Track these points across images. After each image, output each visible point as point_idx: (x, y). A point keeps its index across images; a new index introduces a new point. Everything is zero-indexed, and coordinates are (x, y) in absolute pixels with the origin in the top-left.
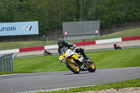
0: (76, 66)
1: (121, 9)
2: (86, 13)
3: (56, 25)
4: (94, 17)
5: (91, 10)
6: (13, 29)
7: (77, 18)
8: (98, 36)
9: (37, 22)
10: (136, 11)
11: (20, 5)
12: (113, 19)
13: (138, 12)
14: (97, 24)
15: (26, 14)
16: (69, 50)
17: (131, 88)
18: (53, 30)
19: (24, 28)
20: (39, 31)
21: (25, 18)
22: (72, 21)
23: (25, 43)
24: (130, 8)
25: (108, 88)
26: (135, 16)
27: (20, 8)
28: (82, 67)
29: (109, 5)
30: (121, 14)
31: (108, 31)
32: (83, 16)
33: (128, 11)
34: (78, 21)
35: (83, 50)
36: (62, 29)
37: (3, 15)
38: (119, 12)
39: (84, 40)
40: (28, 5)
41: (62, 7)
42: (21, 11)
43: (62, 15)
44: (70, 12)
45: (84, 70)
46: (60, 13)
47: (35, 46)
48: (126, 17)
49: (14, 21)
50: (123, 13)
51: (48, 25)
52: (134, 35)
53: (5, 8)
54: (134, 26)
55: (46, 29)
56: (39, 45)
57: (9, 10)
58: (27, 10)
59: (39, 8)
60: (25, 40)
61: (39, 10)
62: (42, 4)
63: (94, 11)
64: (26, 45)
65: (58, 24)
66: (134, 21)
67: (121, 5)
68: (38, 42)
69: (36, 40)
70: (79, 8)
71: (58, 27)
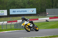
0: (29, 28)
2: (56, 5)
6: (26, 11)
7: (52, 7)
9: (35, 9)
11: (29, 2)
15: (31, 5)
16: (26, 22)
18: (42, 12)
19: (30, 11)
20: (36, 12)
21: (31, 7)
22: (50, 8)
23: (31, 17)
27: (29, 3)
28: (32, 29)
32: (55, 6)
34: (53, 8)
35: (33, 22)
36: (46, 12)
37: (22, 6)
39: (55, 16)
40: (32, 2)
41: (46, 3)
42: (29, 4)
43: (46, 6)
44: (49, 5)
45: (32, 30)
46: (45, 5)
47: (34, 18)
49: (26, 8)
51: (40, 10)
53: (23, 3)
55: (39, 12)
56: (36, 18)
57: (24, 4)
58: (32, 4)
59: (36, 3)
60: (30, 16)
61: (37, 4)
62: (38, 1)
64: (31, 18)
65: (44, 9)
68: (36, 17)
69: (35, 16)
70: (53, 3)
71: (44, 11)
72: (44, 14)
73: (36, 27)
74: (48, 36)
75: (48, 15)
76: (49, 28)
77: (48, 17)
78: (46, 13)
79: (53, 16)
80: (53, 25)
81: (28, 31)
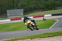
0: (32, 27)
1: (33, 4)
3: (4, 11)
4: (21, 8)
5: (19, 5)
7: (13, 8)
8: (23, 16)
10: (39, 5)
12: (29, 8)
13: (40, 5)
14: (22, 10)
17: (37, 39)
18: (3, 13)
22: (11, 9)
24: (37, 3)
25: (27, 39)
26: (39, 7)
28: (34, 28)
29: (27, 2)
30: (33, 6)
31: (27, 13)
32: (16, 7)
33: (36, 5)
34: (14, 9)
36: (7, 13)
38: (32, 5)
41: (6, 3)
43: (6, 7)
44: (10, 6)
46: (6, 6)
48: (35, 7)
50: (34, 6)
52: (38, 15)
54: (39, 11)
63: (21, 5)
65: (5, 11)
66: (39, 9)
67: (33, 2)
70: (14, 4)
71: (5, 12)
72: (5, 15)
73: (37, 26)
74: (9, 39)
75: (9, 16)
76: (10, 31)
77: (9, 19)
78: (7, 15)
79: (14, 17)
80: (14, 27)
81: (32, 30)
